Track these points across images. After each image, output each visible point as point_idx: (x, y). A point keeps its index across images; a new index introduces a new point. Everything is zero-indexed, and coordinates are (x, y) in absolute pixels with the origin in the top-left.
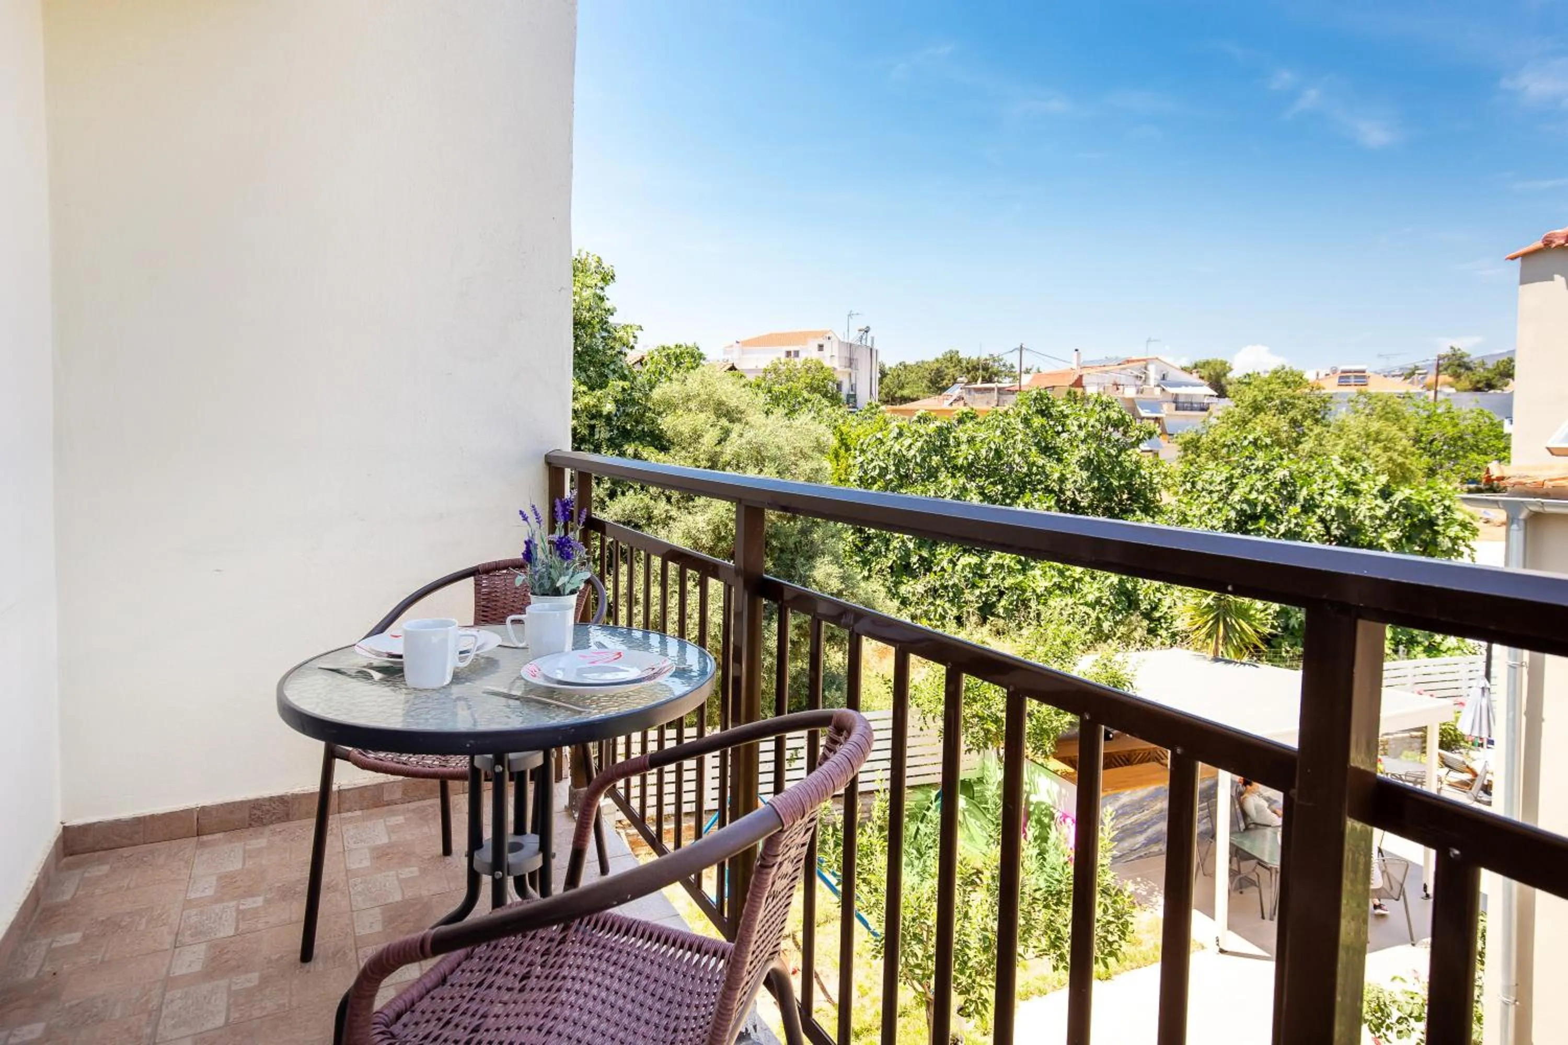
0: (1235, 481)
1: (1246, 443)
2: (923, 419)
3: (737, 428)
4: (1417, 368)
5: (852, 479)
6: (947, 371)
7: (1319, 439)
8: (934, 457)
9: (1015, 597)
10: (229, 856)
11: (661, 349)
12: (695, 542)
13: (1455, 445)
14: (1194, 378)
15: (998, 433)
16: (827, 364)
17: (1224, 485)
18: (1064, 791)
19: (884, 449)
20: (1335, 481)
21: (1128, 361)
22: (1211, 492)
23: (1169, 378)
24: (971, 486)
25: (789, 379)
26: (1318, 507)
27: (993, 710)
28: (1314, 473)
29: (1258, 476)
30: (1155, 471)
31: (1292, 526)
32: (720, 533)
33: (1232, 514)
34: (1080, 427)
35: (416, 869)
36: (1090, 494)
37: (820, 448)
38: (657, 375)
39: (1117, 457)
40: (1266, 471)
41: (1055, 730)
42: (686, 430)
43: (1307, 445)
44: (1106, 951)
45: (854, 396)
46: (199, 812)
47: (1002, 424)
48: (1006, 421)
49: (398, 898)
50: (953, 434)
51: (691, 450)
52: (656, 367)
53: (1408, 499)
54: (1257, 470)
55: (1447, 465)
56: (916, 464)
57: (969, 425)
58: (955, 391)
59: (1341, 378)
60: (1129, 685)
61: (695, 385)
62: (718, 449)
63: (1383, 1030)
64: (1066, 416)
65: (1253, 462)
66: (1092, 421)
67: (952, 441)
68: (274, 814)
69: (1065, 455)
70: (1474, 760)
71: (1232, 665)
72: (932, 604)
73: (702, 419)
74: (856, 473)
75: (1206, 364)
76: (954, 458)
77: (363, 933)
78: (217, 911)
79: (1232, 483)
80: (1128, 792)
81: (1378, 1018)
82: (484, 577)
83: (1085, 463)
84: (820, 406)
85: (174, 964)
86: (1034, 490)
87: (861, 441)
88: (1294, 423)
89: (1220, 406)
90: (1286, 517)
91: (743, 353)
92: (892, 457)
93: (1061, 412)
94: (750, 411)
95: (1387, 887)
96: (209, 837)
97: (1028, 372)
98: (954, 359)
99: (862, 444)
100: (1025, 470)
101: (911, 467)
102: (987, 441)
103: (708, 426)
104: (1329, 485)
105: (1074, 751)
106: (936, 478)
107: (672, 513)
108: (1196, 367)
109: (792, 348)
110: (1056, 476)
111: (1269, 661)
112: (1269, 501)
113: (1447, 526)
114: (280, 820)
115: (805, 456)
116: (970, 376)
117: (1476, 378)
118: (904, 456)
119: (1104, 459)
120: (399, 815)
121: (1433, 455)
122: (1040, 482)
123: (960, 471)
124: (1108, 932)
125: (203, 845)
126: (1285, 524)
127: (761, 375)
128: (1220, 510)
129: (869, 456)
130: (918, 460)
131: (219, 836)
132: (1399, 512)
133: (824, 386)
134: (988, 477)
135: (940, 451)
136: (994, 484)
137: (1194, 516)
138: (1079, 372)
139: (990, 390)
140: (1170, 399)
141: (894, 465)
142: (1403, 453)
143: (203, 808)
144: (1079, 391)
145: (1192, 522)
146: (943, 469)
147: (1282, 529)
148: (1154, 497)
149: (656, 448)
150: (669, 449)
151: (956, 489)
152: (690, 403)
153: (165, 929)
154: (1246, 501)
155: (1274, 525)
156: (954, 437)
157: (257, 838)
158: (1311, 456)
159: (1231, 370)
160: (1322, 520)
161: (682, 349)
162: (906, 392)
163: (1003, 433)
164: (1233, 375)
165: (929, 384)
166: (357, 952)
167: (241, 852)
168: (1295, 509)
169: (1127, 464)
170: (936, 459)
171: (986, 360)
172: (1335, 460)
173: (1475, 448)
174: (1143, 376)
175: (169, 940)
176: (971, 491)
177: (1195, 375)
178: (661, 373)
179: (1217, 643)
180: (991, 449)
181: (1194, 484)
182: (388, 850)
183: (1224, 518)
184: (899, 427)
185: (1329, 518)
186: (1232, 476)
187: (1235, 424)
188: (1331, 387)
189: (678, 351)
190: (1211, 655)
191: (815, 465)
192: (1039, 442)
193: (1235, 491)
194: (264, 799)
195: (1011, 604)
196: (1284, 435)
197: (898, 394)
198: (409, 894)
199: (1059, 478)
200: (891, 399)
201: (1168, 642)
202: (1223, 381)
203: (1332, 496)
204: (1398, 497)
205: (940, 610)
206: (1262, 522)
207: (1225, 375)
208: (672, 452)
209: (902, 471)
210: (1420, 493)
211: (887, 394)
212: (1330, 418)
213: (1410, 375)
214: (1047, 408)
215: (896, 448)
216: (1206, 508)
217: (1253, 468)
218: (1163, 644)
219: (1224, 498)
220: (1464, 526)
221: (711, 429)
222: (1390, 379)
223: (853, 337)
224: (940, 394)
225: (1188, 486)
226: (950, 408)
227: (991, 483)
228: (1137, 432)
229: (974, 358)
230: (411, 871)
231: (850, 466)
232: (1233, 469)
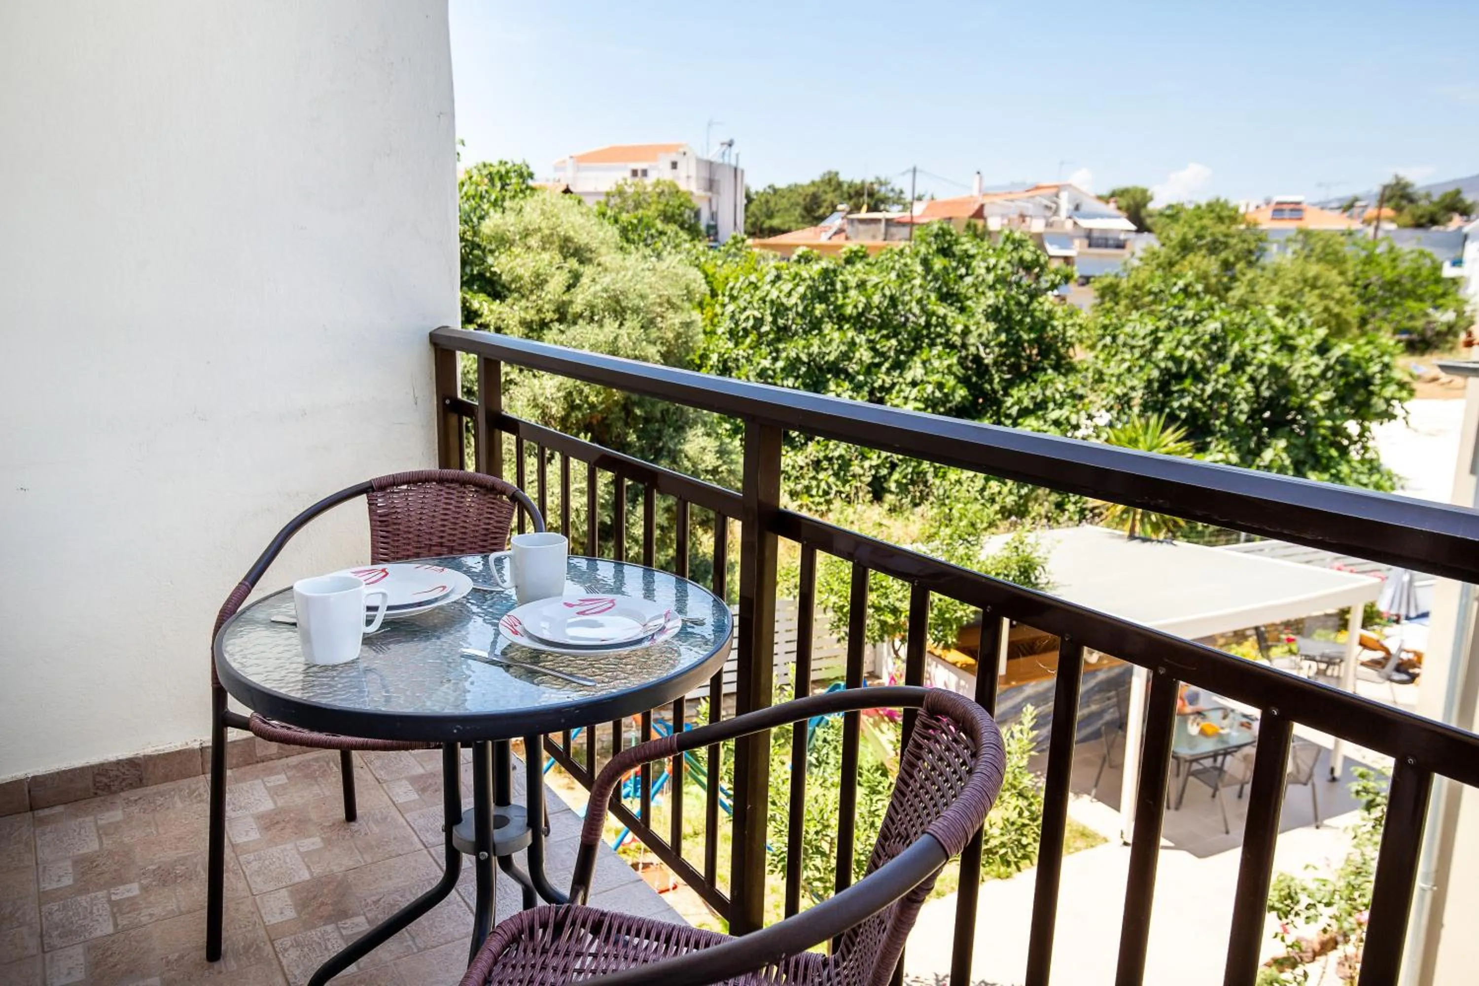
0: (1160, 334)
1: (1175, 290)
2: (805, 259)
3: (588, 271)
4: (1356, 199)
5: (720, 331)
6: (824, 197)
7: (1252, 284)
8: (817, 306)
9: (910, 470)
10: (79, 834)
11: (481, 167)
12: (543, 412)
13: (1391, 290)
14: (1112, 207)
15: (893, 275)
16: (683, 186)
17: (1148, 339)
18: (962, 683)
19: (759, 294)
20: (1268, 335)
21: (1038, 188)
22: (1133, 348)
23: (1084, 209)
24: (861, 339)
25: (637, 206)
26: (1249, 364)
27: (891, 600)
28: (1247, 325)
29: (1185, 329)
30: (1069, 322)
31: (1220, 386)
32: (573, 401)
33: (1155, 374)
34: (988, 270)
35: (317, 840)
36: (997, 349)
37: (689, 295)
38: (477, 199)
39: (1028, 305)
40: (1194, 323)
41: (959, 620)
42: (526, 274)
43: (1238, 292)
44: (1019, 855)
45: (715, 227)
46: (30, 784)
47: (897, 266)
48: (902, 261)
49: (306, 876)
50: (841, 277)
51: (534, 297)
52: (476, 190)
53: (1346, 355)
54: (1186, 322)
55: (1381, 313)
56: (797, 313)
57: (859, 266)
58: (835, 221)
59: (1275, 211)
60: (1039, 568)
61: (535, 216)
62: (566, 298)
63: (1291, 917)
64: (973, 257)
65: (1183, 312)
66: (1002, 263)
67: (839, 286)
68: (124, 780)
69: (969, 303)
70: (1387, 637)
71: (1148, 544)
72: (814, 478)
73: (548, 258)
74: (726, 325)
75: (1123, 193)
76: (843, 306)
77: (273, 921)
78: (85, 904)
79: (1156, 338)
80: (1033, 683)
81: (1287, 906)
82: (379, 494)
83: (992, 313)
84: (677, 241)
85: (48, 973)
86: (932, 345)
87: (731, 284)
88: (1227, 266)
89: (1142, 244)
90: (1214, 377)
91: (578, 169)
92: (768, 304)
93: (966, 251)
94: (603, 250)
95: (1295, 773)
96: (47, 812)
97: (920, 199)
98: (833, 183)
99: (732, 289)
100: (922, 321)
101: (790, 316)
102: (881, 285)
103: (553, 269)
104: (1262, 339)
105: (975, 641)
106: (820, 330)
107: (512, 376)
108: (1113, 195)
109: (639, 166)
110: (959, 328)
111: (1184, 536)
112: (1197, 358)
113: (1384, 385)
114: (131, 786)
115: (672, 306)
116: (852, 203)
117: (1419, 212)
118: (782, 304)
119: (1014, 308)
120: (278, 773)
121: (1366, 302)
122: (940, 335)
123: (848, 321)
124: (1022, 835)
125: (42, 821)
126: (1212, 384)
127: (603, 199)
128: (1141, 368)
129: (742, 303)
130: (800, 309)
131: (59, 809)
132: (1335, 371)
133: (681, 215)
134: (880, 329)
135: (823, 298)
136: (887, 337)
137: (1112, 375)
138: (981, 200)
139: (877, 221)
140: (1082, 233)
141: (771, 314)
142: (1340, 302)
143: (34, 777)
144: (980, 223)
145: (1110, 382)
146: (826, 319)
147: (1209, 390)
148: (1067, 352)
149: (489, 295)
150: (506, 297)
151: (844, 344)
152: (529, 239)
153: (25, 930)
154: (1171, 357)
155: (1200, 386)
156: (842, 281)
157: (108, 810)
158: (1243, 305)
159: (1151, 199)
160: (1252, 379)
161: (508, 166)
162: (776, 222)
163: (898, 276)
164: (1154, 206)
165: (804, 213)
166: (273, 945)
167: (94, 829)
168: (1224, 367)
169: (1038, 314)
170: (819, 309)
171: (872, 184)
172: (1271, 311)
173: (1412, 294)
174: (1054, 206)
175: (33, 943)
176: (861, 346)
177: (1112, 205)
178: (482, 197)
179: (1134, 519)
180: (884, 296)
181: (1114, 338)
182: (278, 818)
183: (1145, 378)
184: (777, 269)
185: (1259, 377)
186: (1157, 330)
187: (1159, 266)
188: (1266, 223)
189: (503, 170)
190: (1127, 533)
191: (684, 317)
192: (940, 288)
193: (1160, 347)
194: (111, 764)
195: (905, 477)
196: (1213, 280)
197: (767, 224)
198: (317, 870)
199: (962, 331)
200: (757, 231)
201: (1076, 517)
202: (1143, 213)
203: (1265, 352)
204: (1336, 353)
205: (823, 485)
206: (1187, 383)
207: (1145, 205)
208: (509, 301)
209: (781, 322)
210: (1358, 348)
211: (753, 225)
212: (1264, 261)
213: (1348, 207)
214: (950, 246)
215: (774, 294)
216: (1126, 365)
217: (1181, 319)
218: (1070, 519)
219: (1147, 355)
220: (1402, 385)
221: (558, 272)
222: (1327, 212)
223: (714, 154)
224: (816, 225)
225: (1108, 340)
226: (829, 242)
227: (883, 336)
228: (1052, 276)
229: (858, 181)
230: (313, 842)
231: (716, 315)
232: (1160, 319)
